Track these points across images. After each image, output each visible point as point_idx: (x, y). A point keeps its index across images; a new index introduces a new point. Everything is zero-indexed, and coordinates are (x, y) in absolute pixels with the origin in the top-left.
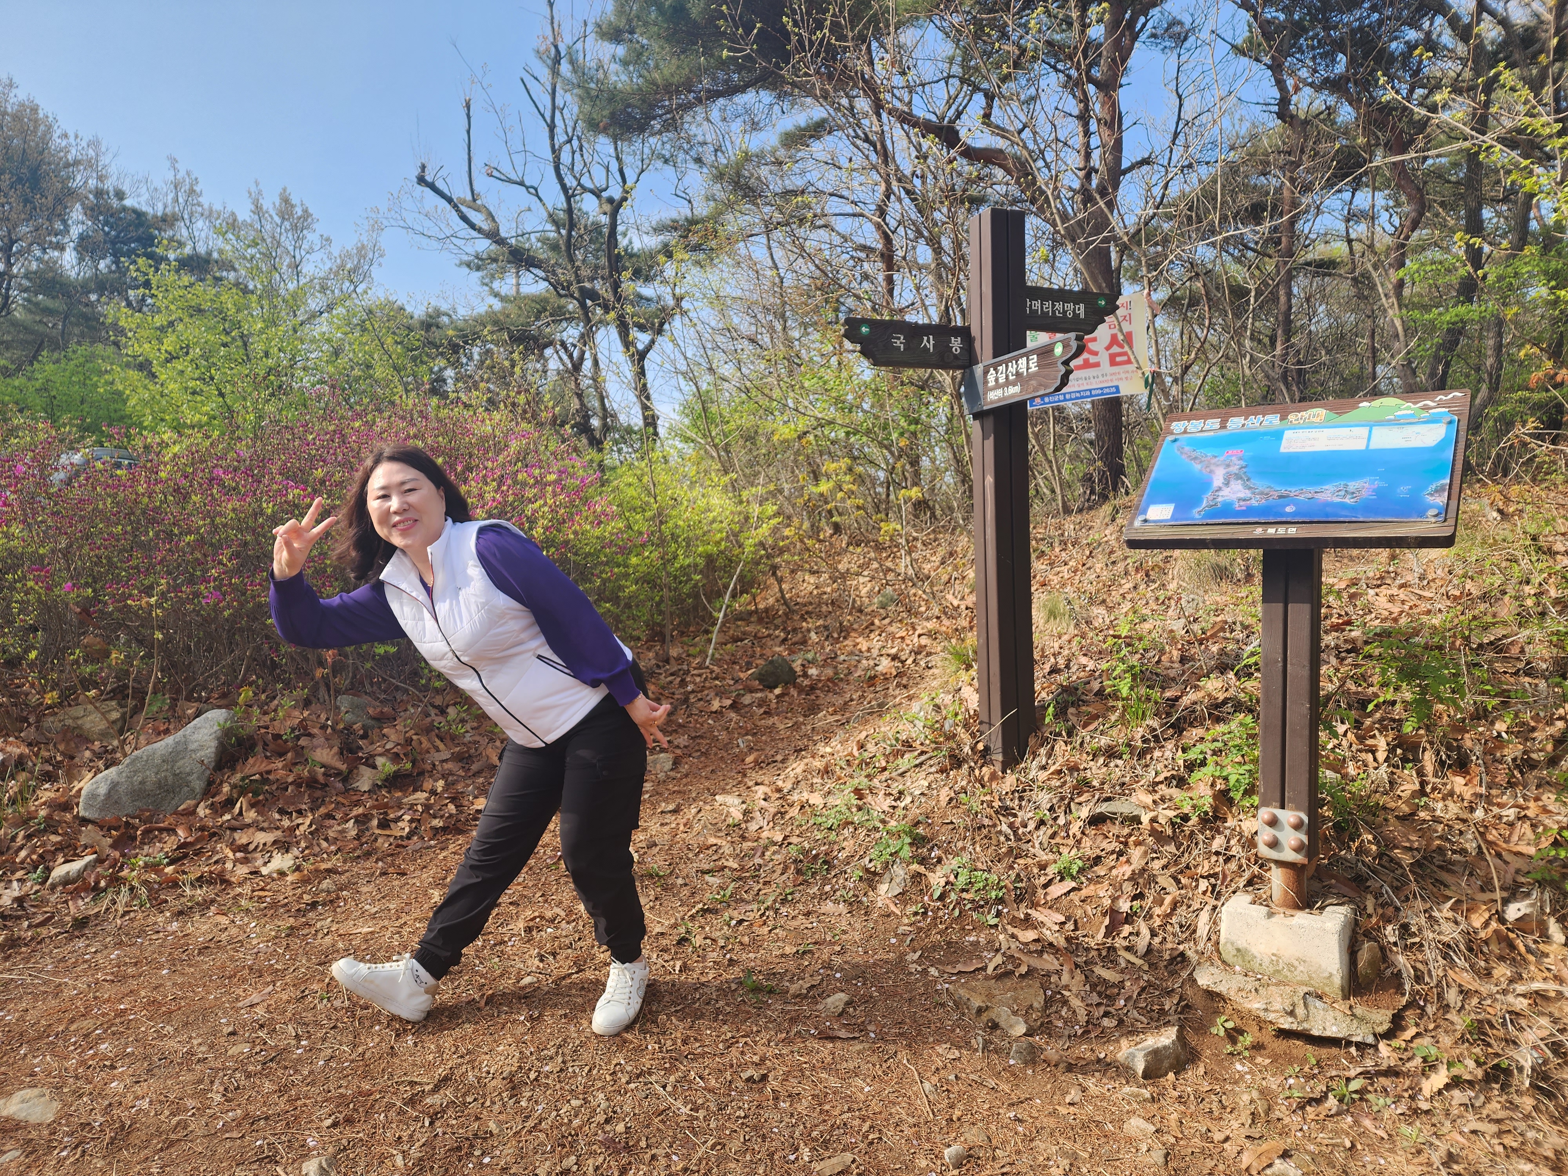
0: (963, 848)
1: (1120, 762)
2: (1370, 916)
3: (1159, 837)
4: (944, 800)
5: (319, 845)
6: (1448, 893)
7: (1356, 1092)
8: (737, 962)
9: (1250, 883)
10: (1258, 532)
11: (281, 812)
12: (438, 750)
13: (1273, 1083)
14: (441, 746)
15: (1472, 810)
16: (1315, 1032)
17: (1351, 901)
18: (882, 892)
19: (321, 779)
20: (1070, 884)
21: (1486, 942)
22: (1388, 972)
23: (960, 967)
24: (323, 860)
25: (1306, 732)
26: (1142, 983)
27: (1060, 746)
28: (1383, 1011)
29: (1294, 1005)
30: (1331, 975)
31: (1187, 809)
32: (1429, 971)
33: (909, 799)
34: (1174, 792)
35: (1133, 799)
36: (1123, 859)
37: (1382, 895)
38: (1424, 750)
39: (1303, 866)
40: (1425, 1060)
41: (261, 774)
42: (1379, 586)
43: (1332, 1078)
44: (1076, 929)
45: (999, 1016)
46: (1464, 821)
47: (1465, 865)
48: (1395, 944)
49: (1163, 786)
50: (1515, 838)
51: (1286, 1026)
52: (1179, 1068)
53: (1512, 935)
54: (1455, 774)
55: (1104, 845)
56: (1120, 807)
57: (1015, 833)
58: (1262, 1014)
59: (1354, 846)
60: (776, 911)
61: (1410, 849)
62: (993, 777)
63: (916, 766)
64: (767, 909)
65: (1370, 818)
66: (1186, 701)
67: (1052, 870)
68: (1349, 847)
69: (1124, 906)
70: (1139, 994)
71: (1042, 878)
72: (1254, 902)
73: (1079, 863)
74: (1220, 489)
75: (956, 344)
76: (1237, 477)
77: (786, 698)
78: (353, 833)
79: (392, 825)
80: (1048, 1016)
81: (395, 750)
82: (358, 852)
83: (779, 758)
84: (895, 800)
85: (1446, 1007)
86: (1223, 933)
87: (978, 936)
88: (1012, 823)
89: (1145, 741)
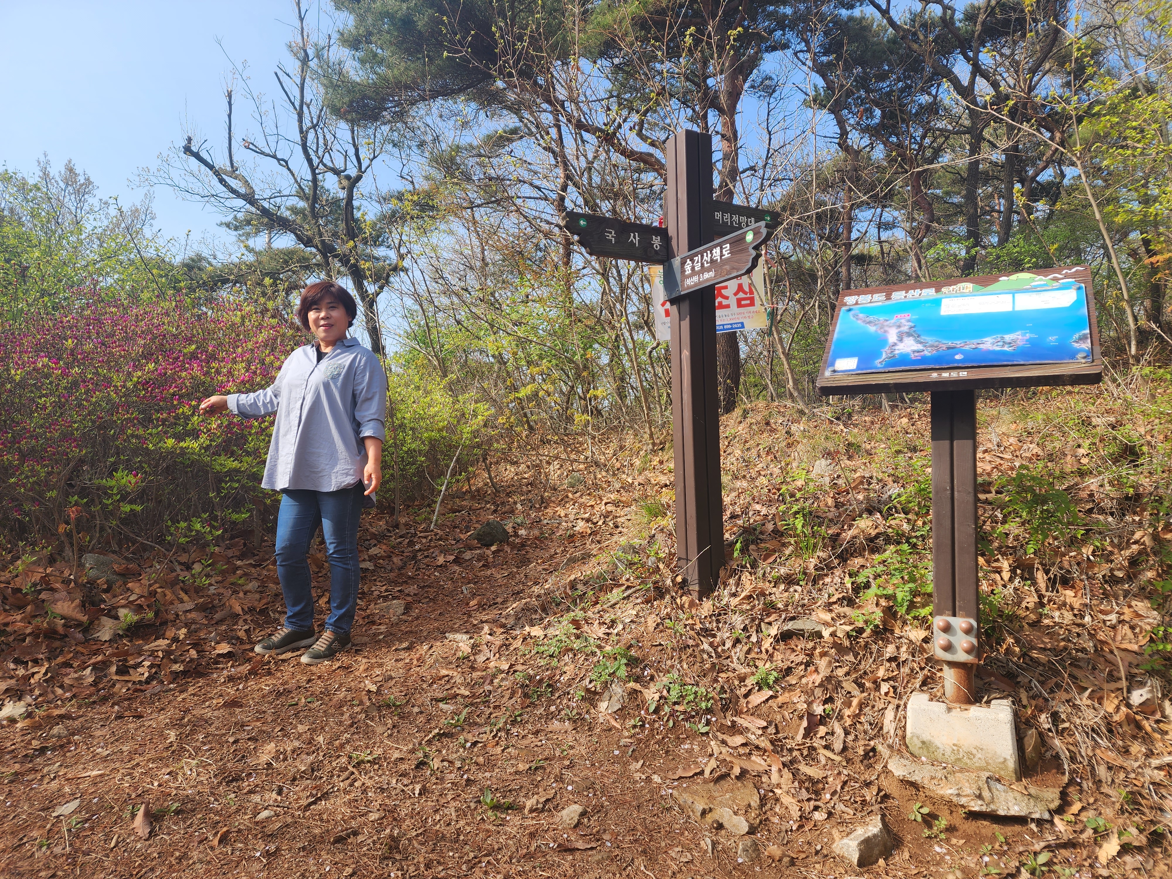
0: (672, 666)
1: (798, 588)
2: (1026, 707)
3: (839, 648)
4: (651, 625)
5: (53, 692)
6: (1083, 685)
7: (1044, 865)
8: (474, 781)
9: (924, 683)
11: (17, 661)
12: (182, 601)
13: (971, 862)
14: (186, 598)
15: (1082, 617)
16: (1001, 812)
17: (1009, 694)
18: (602, 709)
19: (61, 630)
20: (767, 693)
21: (1120, 724)
22: (1048, 755)
23: (680, 773)
24: (57, 707)
25: (973, 549)
26: (843, 778)
27: (746, 577)
28: (1051, 789)
29: (979, 789)
30: (1005, 760)
31: (860, 624)
32: (1080, 752)
33: (620, 627)
34: (847, 610)
35: (814, 617)
36: (811, 668)
37: (1031, 689)
38: (1037, 570)
39: (972, 665)
40: (1095, 831)
43: (1021, 853)
44: (777, 732)
45: (722, 816)
46: (1079, 625)
47: (1088, 661)
48: (1050, 730)
49: (837, 606)
50: (1119, 638)
51: (977, 809)
52: (887, 854)
53: (1138, 717)
54: (1064, 588)
55: (792, 657)
56: (804, 624)
57: (716, 651)
58: (955, 799)
59: (1002, 648)
60: (508, 732)
61: (1045, 649)
62: (692, 604)
63: (624, 598)
64: (499, 730)
65: (1010, 625)
66: (845, 536)
67: (750, 681)
68: (998, 650)
69: (818, 709)
70: (842, 788)
71: (743, 689)
72: (931, 700)
73: (775, 674)
74: (895, 344)
75: (657, 242)
76: (909, 335)
77: (501, 554)
78: (91, 680)
79: (131, 671)
80: (765, 813)
81: (138, 602)
82: (94, 698)
83: (499, 600)
84: (608, 628)
85: (1098, 783)
86: (909, 728)
87: (692, 744)
88: (712, 643)
89: (818, 570)
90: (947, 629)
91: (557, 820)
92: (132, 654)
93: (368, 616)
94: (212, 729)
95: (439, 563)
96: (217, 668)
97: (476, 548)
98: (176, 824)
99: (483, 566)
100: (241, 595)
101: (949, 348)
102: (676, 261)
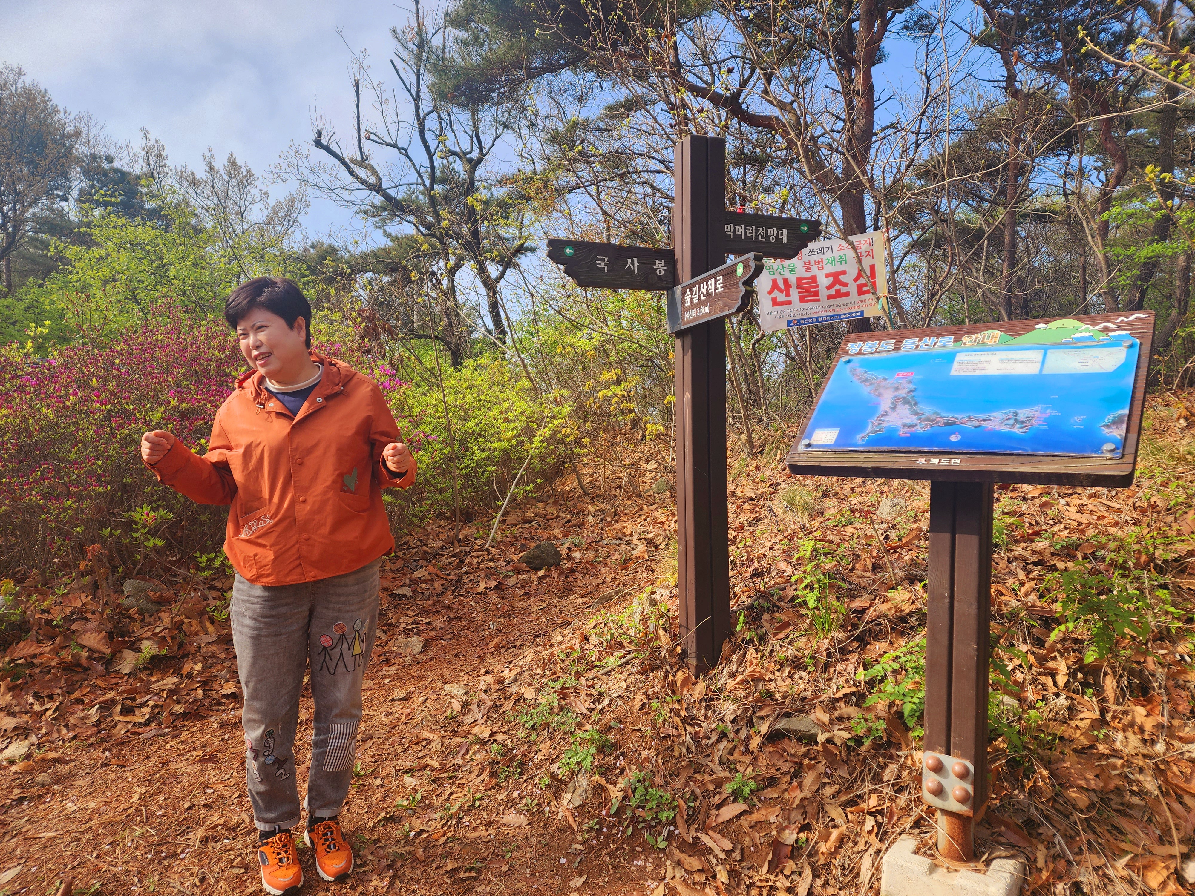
0: (647, 759)
1: (804, 675)
2: (1040, 870)
3: (832, 761)
4: (637, 704)
5: (59, 731)
6: (1125, 845)
9: (917, 824)
10: (921, 462)
11: (36, 696)
12: (207, 633)
14: (211, 628)
15: (1153, 743)
17: (1021, 852)
18: (565, 802)
19: (84, 662)
20: (740, 807)
24: (56, 749)
25: (973, 675)
27: (751, 654)
31: (861, 732)
33: (606, 702)
34: (852, 711)
35: (812, 717)
36: (795, 783)
37: (1054, 845)
38: (1106, 674)
39: (968, 818)
41: (25, 658)
42: (1070, 495)
44: (742, 860)
49: (842, 704)
54: (1137, 702)
55: (780, 764)
56: (798, 724)
57: (698, 744)
59: (1028, 784)
60: (459, 820)
62: (685, 681)
63: (620, 665)
64: (450, 818)
65: (1045, 753)
66: (871, 613)
67: (728, 788)
68: (1023, 786)
69: (790, 837)
71: (717, 797)
72: (917, 851)
73: (752, 784)
74: (886, 414)
75: (660, 266)
76: (906, 401)
77: (548, 580)
78: (94, 720)
79: (136, 712)
81: (162, 634)
82: (92, 740)
83: (519, 643)
84: (593, 703)
86: (883, 882)
87: (646, 860)
88: (697, 733)
89: (829, 655)
90: (939, 768)
92: (140, 693)
93: (385, 654)
94: (176, 790)
95: (479, 590)
96: (218, 710)
97: (523, 572)
99: (525, 594)
101: (947, 424)
102: (678, 289)
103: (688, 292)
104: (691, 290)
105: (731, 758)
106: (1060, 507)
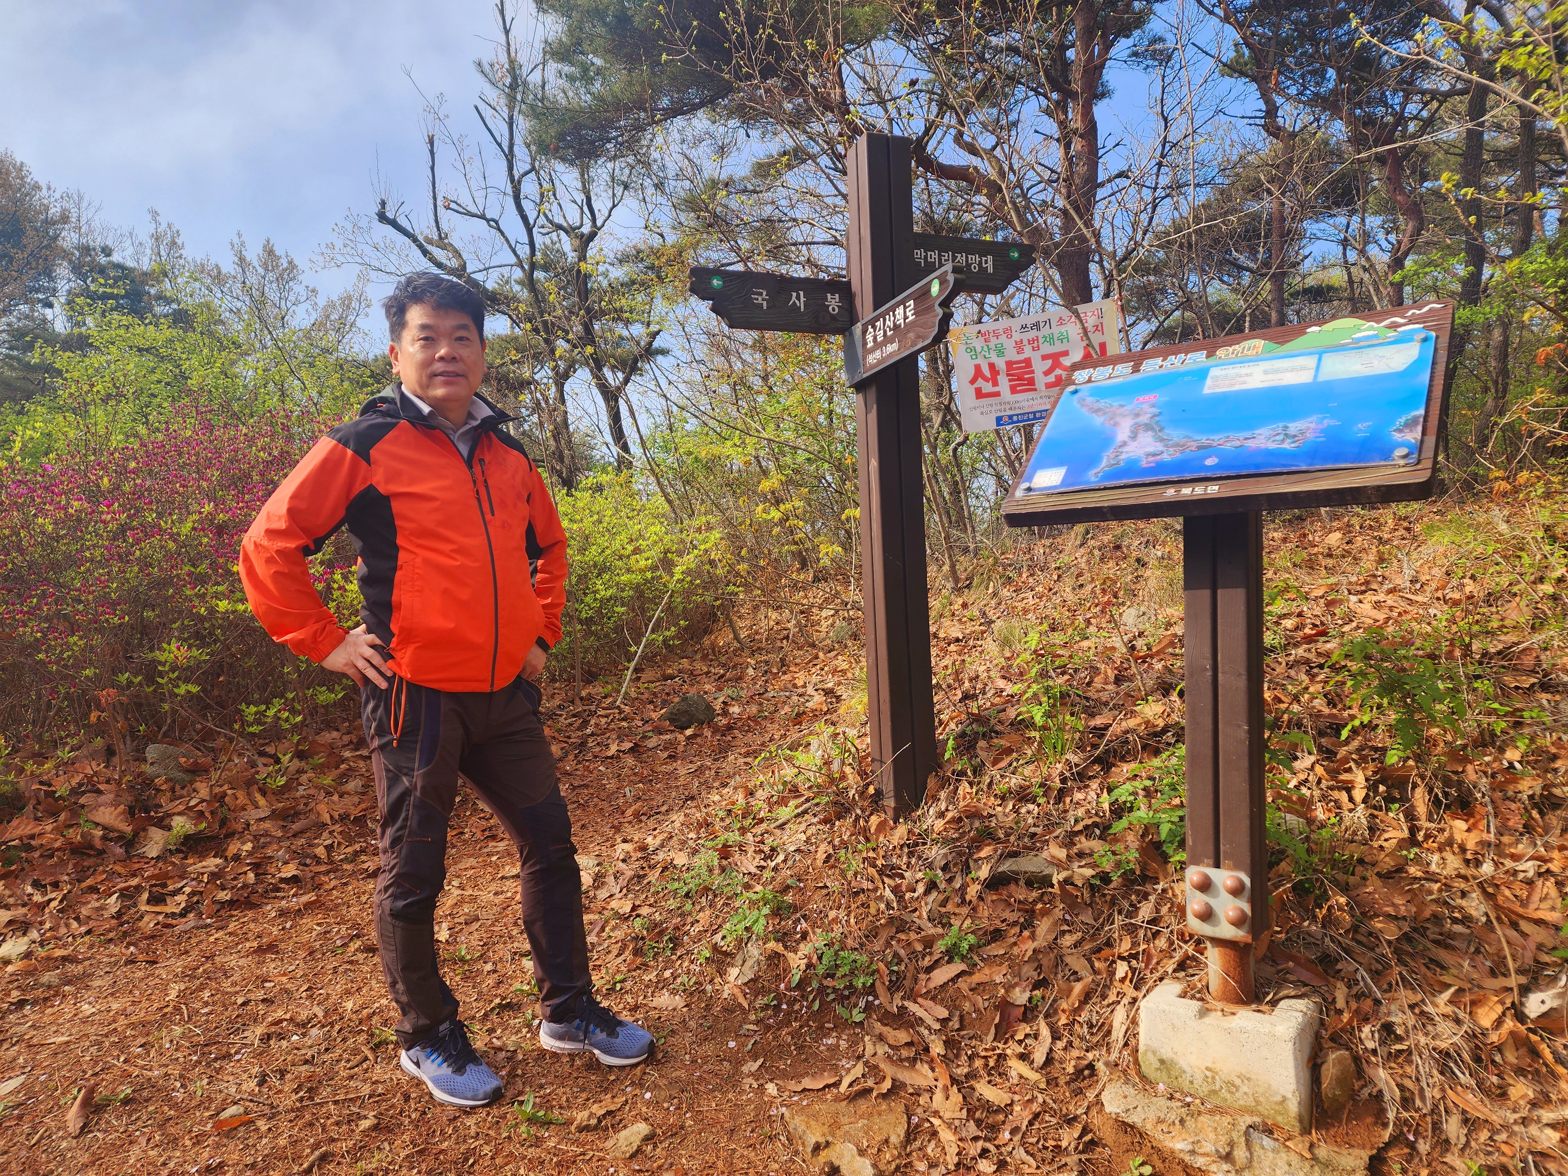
0: (836, 920)
1: (1031, 807)
2: (1340, 1012)
3: (1072, 904)
4: (821, 856)
5: (66, 926)
6: (1446, 979)
9: (1181, 966)
10: (1170, 494)
11: (36, 884)
12: (256, 806)
14: (262, 801)
15: (1478, 864)
17: (1315, 991)
18: (731, 979)
19: (98, 844)
20: (958, 967)
21: (1499, 1049)
22: (1365, 1092)
23: (807, 1083)
24: (64, 946)
25: (1245, 764)
26: (1035, 1107)
27: (964, 788)
28: (1356, 1152)
29: (1231, 1144)
30: (1285, 1099)
31: (1108, 867)
32: (1422, 1090)
33: (781, 857)
34: (1095, 845)
35: (1045, 854)
36: (1026, 933)
37: (1357, 983)
38: (1415, 786)
39: (1247, 944)
41: (21, 839)
42: (1363, 592)
44: (962, 1028)
45: (841, 1156)
46: (1465, 878)
47: (1469, 939)
48: (1374, 1052)
49: (1082, 838)
50: (1535, 901)
53: (1534, 1038)
54: (1455, 817)
55: (1007, 915)
56: (1029, 864)
57: (900, 898)
58: (1187, 1158)
59: (1321, 913)
61: (1396, 918)
62: (881, 826)
63: (796, 816)
65: (1340, 877)
66: (1117, 729)
67: (940, 946)
68: (1315, 917)
69: (1021, 996)
70: (1031, 1123)
71: (927, 959)
72: (1183, 995)
73: (972, 938)
74: (1124, 444)
75: (833, 302)
76: (1148, 427)
77: (699, 739)
78: (114, 910)
79: (169, 900)
80: (908, 1155)
81: (199, 808)
82: (111, 935)
83: (664, 809)
84: (764, 859)
85: (1445, 1145)
86: (1142, 1038)
87: (839, 1038)
88: (898, 886)
89: (1064, 781)
90: (1205, 886)
91: (609, 1144)
92: (172, 878)
93: (490, 829)
94: (226, 985)
95: (610, 753)
96: (275, 898)
97: (667, 732)
98: (118, 1118)
99: (670, 756)
100: (336, 798)
101: (1200, 448)
102: (858, 328)
103: (870, 329)
104: (874, 327)
105: (943, 910)
106: (1351, 605)
